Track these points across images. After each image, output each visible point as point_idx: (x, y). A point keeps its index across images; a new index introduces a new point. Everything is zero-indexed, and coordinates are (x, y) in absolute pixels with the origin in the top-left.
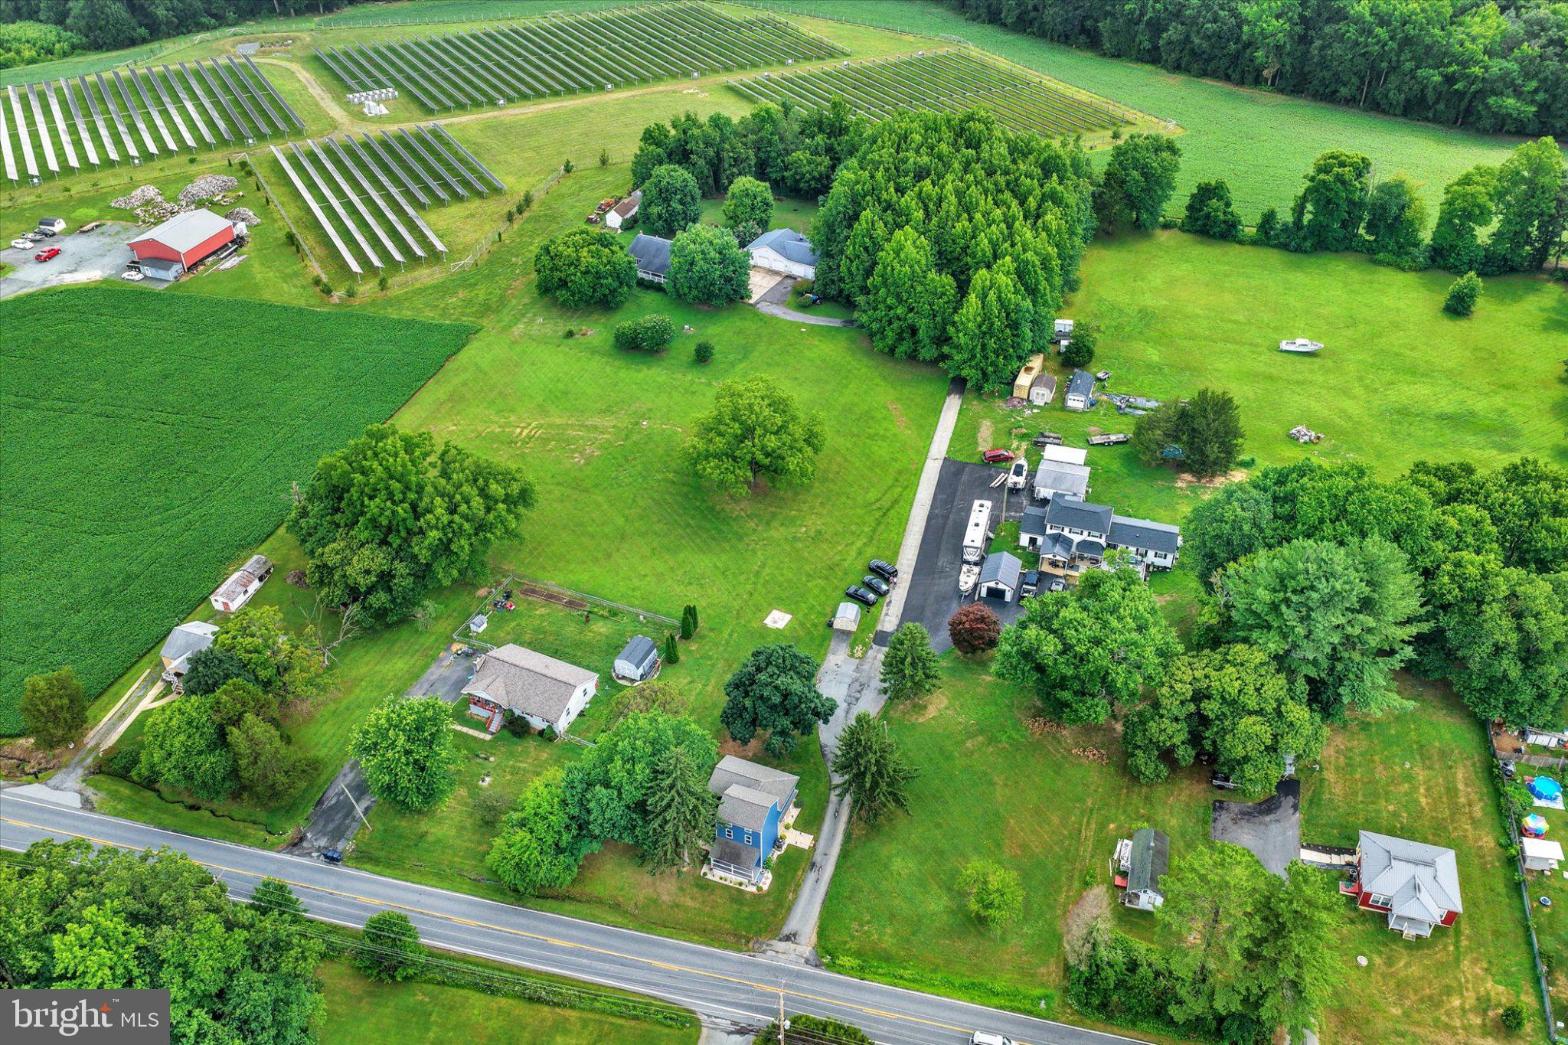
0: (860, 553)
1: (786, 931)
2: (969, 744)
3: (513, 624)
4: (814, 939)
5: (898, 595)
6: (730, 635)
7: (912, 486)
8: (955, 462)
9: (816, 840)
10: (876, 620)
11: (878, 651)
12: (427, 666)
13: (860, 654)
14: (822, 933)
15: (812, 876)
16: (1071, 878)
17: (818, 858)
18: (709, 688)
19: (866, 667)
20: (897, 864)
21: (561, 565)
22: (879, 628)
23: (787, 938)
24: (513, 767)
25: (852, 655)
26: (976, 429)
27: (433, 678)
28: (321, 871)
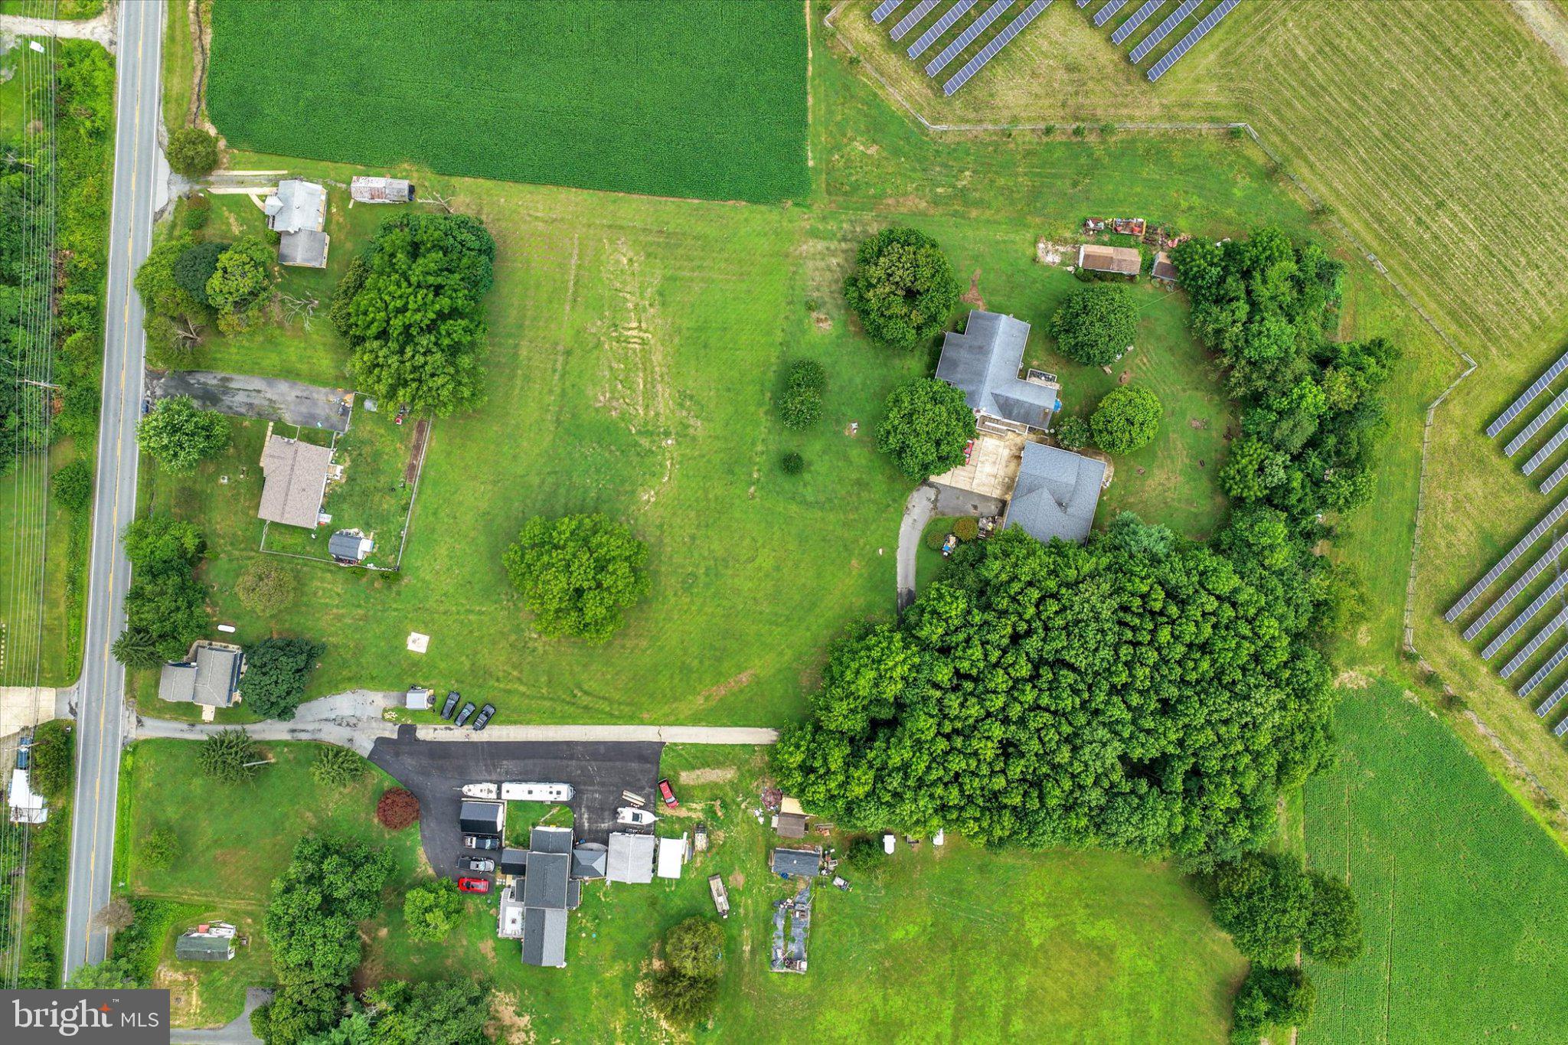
0: (508, 692)
1: (144, 719)
2: (309, 814)
3: (382, 431)
4: (142, 738)
5: (458, 734)
6: (396, 610)
7: (613, 719)
8: (658, 754)
9: (211, 723)
10: (427, 722)
11: (392, 731)
12: (325, 384)
13: (387, 716)
14: (146, 742)
15: (185, 726)
16: (206, 895)
17: (199, 727)
18: (335, 611)
19: (374, 724)
20: (198, 782)
21: (458, 440)
22: (419, 726)
23: (139, 721)
24: (239, 494)
25: (385, 711)
26: (718, 764)
27: (315, 396)
28: (136, 404)
